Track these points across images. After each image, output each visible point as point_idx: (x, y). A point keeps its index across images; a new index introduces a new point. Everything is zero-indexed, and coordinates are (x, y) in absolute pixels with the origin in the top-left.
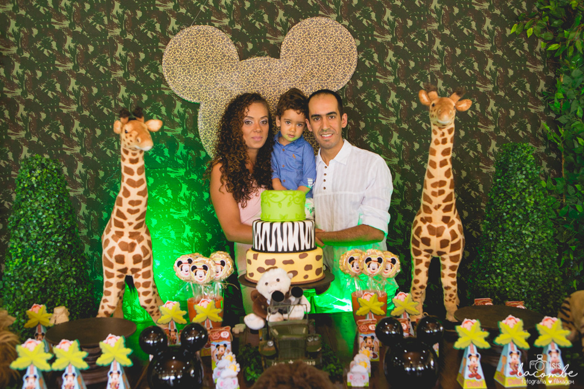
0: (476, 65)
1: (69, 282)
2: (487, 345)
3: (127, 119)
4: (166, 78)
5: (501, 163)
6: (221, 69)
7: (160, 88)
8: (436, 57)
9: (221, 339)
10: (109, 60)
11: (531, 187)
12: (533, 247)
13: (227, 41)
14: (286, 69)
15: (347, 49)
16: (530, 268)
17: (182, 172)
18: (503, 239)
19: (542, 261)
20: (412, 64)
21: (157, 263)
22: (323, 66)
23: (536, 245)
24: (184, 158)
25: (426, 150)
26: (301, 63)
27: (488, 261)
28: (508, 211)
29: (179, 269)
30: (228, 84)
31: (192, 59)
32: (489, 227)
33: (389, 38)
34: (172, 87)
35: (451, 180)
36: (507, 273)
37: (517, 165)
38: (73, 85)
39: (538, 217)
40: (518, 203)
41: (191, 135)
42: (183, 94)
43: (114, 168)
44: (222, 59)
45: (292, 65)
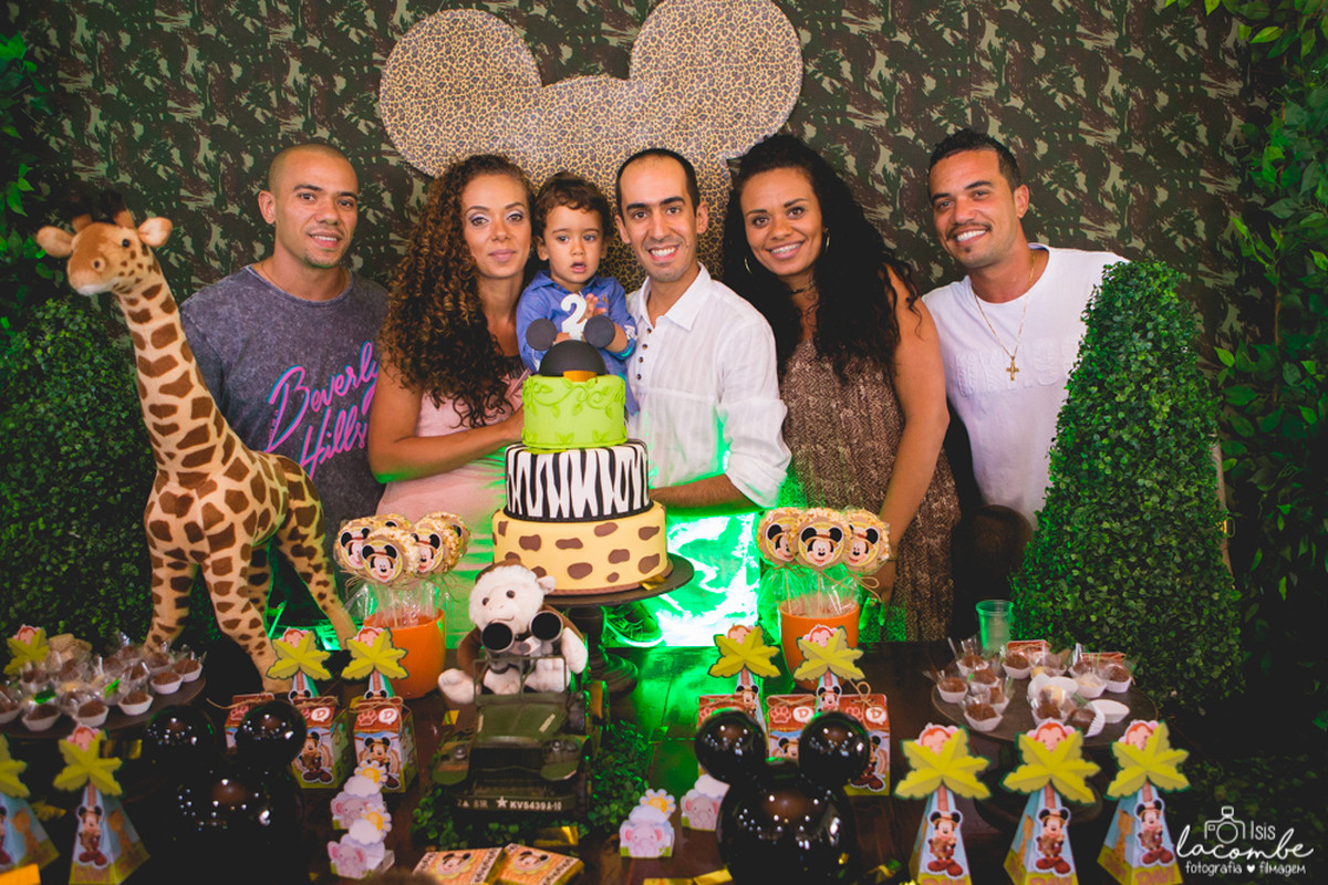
0: (1080, 83)
4: (389, 130)
6: (502, 106)
7: (379, 153)
8: (986, 65)
9: (378, 725)
10: (273, 95)
11: (1166, 372)
12: (1163, 519)
13: (516, 42)
14: (641, 102)
15: (779, 52)
16: (1150, 570)
18: (1090, 498)
19: (1183, 554)
20: (930, 84)
22: (726, 94)
23: (1171, 514)
26: (675, 87)
27: (1054, 547)
28: (1106, 430)
30: (518, 139)
31: (442, 85)
33: (876, 23)
34: (400, 149)
36: (1096, 579)
37: (1135, 317)
38: (205, 150)
39: (1178, 444)
42: (424, 163)
44: (505, 83)
45: (656, 92)
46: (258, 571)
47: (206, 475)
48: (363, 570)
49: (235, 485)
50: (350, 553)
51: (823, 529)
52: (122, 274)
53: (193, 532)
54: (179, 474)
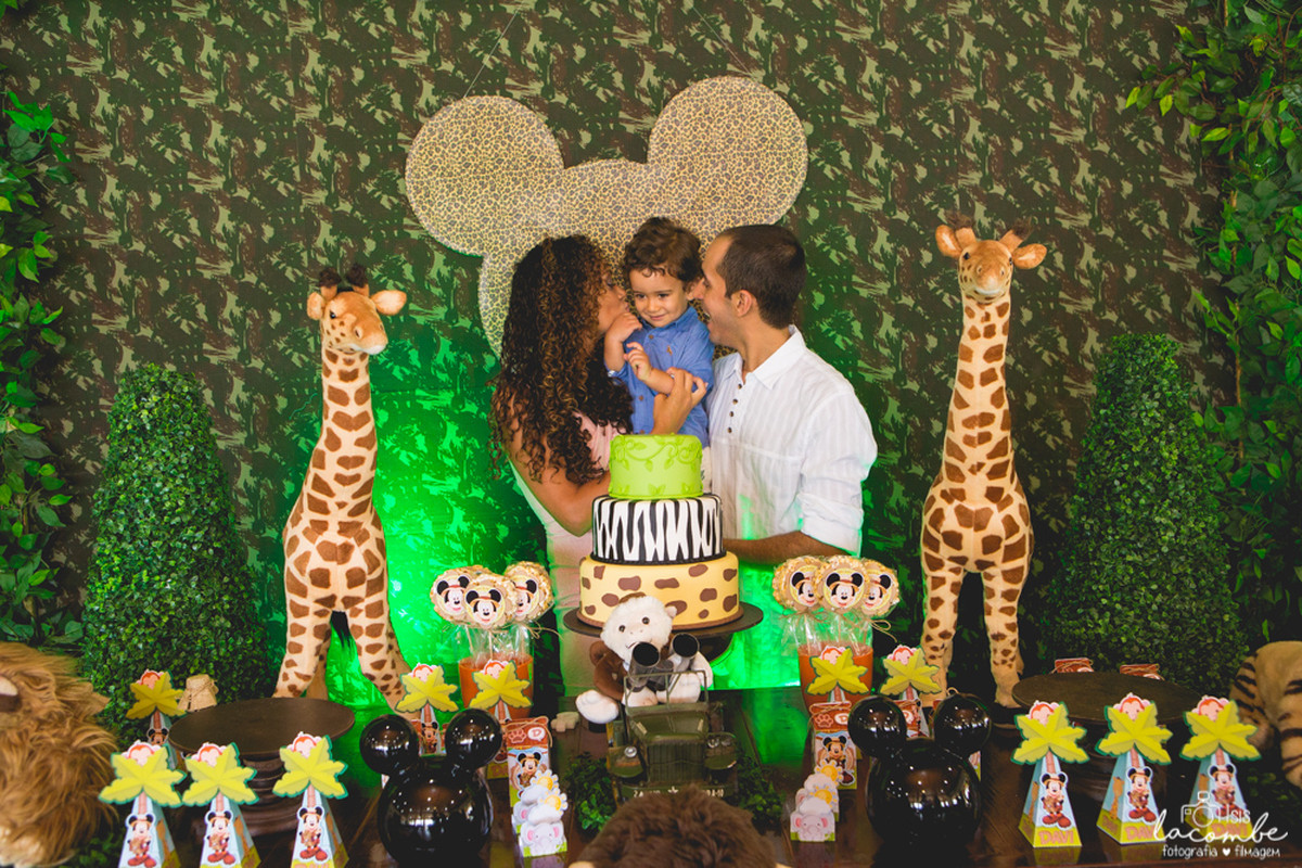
0: (1054, 173)
1: (217, 624)
2: (1081, 756)
3: (334, 289)
4: (414, 206)
5: (1107, 375)
6: (526, 186)
7: (401, 227)
8: (972, 156)
9: (529, 742)
10: (296, 170)
11: (1171, 426)
12: (1176, 550)
13: (539, 127)
14: (659, 185)
15: (786, 141)
16: (1171, 596)
17: (446, 398)
18: (1113, 536)
19: (1197, 581)
20: (922, 172)
21: (395, 586)
22: (737, 178)
23: (1183, 547)
24: (451, 370)
25: (951, 349)
26: (691, 171)
27: (1083, 581)
28: (1124, 477)
29: (441, 598)
30: (541, 217)
31: (467, 165)
32: (1085, 509)
33: (872, 118)
34: (425, 224)
35: (1005, 412)
36: (1123, 606)
37: (1143, 381)
38: (224, 221)
39: (1186, 488)
40: (1145, 460)
41: (465, 323)
42: (448, 238)
43: (307, 391)
44: (529, 165)
45: (673, 175)
48: (464, 616)
50: (448, 601)
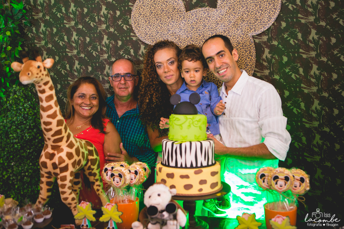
4: (134, 28)
6: (172, 19)
7: (130, 36)
10: (96, 18)
14: (221, 16)
20: (332, 4)
26: (234, 10)
30: (177, 31)
31: (152, 13)
34: (137, 35)
38: (75, 37)
42: (145, 39)
44: (173, 11)
45: (227, 12)
46: (76, 180)
47: (60, 146)
48: (111, 182)
49: (70, 150)
50: (107, 175)
51: (282, 176)
52: (36, 77)
53: (55, 166)
54: (51, 146)
